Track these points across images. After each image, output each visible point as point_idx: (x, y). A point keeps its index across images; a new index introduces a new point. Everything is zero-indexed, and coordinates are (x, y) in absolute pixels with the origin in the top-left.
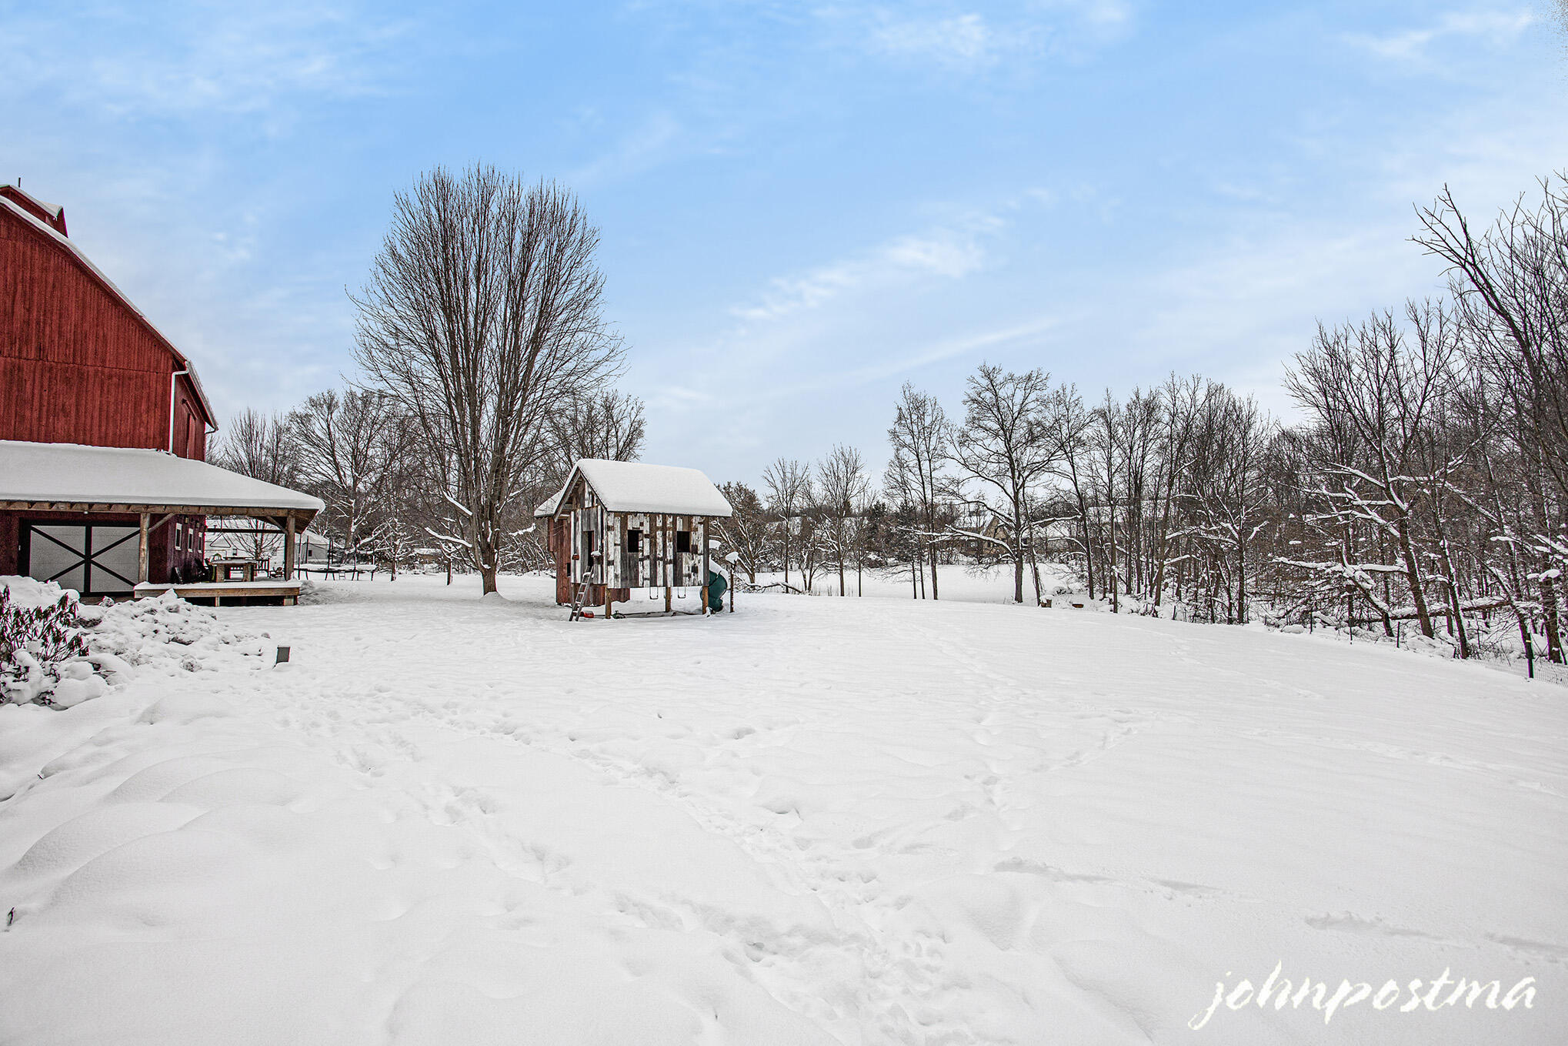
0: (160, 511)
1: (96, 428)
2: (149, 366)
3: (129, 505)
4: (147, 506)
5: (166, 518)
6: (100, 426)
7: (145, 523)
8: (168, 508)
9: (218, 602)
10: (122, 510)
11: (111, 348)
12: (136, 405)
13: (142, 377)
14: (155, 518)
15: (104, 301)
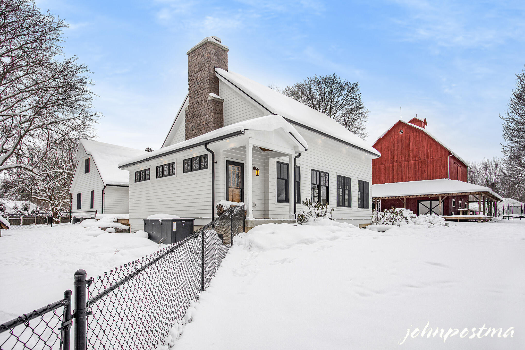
0: (443, 195)
1: (431, 175)
2: (443, 156)
3: (436, 194)
4: (440, 194)
5: (445, 197)
6: (432, 174)
7: (440, 199)
8: (445, 194)
9: (458, 221)
10: (435, 196)
11: (434, 153)
12: (440, 167)
13: (441, 159)
14: (443, 197)
15: (432, 141)
